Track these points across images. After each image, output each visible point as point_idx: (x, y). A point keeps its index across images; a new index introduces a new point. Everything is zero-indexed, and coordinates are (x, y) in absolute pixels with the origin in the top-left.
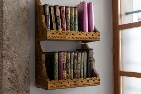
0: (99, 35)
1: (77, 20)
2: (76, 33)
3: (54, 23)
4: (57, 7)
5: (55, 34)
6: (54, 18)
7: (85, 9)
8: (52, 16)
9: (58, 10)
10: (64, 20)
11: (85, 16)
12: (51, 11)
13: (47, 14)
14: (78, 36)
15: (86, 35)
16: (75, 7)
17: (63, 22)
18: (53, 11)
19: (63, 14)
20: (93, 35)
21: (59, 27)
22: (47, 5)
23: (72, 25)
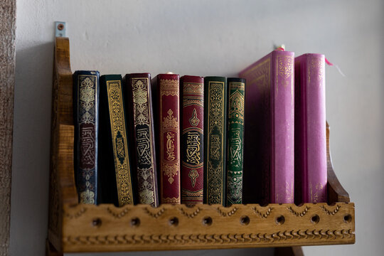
0: (348, 218)
1: (239, 143)
2: (224, 215)
3: (122, 160)
4: (139, 83)
5: (109, 222)
6: (125, 137)
7: (282, 87)
8: (113, 124)
9: (142, 97)
10: (175, 143)
11: (284, 120)
12: (110, 99)
13: (87, 115)
14: (236, 226)
15: (281, 219)
16: (230, 80)
17: (166, 156)
18: (121, 103)
19: (166, 115)
20: (316, 219)
21: (145, 177)
22: (88, 73)
23: (215, 167)
